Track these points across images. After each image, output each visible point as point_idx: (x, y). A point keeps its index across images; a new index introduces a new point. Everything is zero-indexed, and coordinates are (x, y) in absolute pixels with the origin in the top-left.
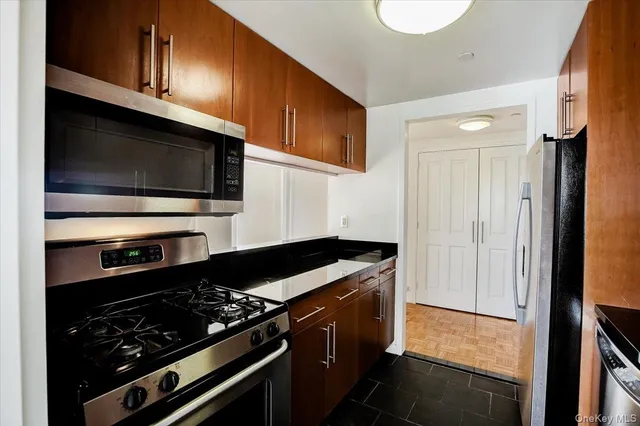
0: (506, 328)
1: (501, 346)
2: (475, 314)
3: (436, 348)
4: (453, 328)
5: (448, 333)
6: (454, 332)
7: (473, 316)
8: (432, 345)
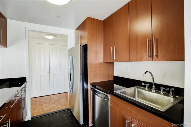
0: (60, 96)
1: (61, 101)
2: (50, 95)
3: (43, 111)
4: (45, 102)
5: (44, 104)
6: (46, 103)
7: (50, 96)
8: (41, 110)
